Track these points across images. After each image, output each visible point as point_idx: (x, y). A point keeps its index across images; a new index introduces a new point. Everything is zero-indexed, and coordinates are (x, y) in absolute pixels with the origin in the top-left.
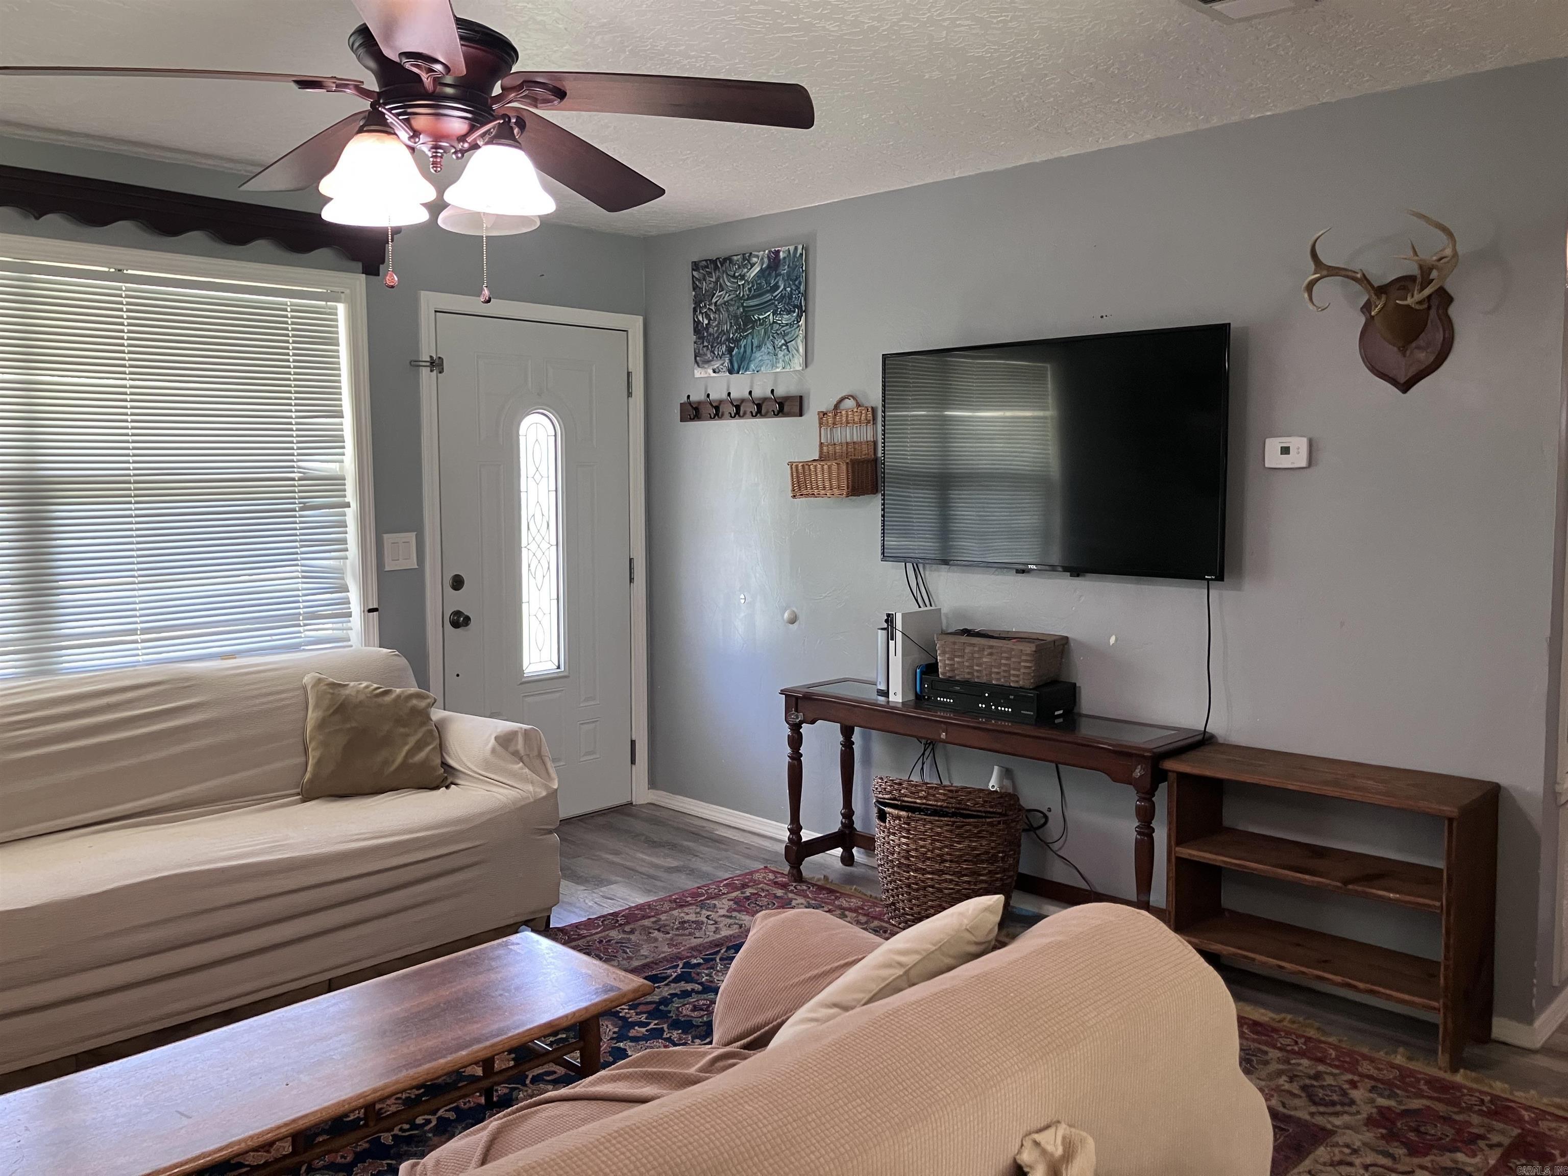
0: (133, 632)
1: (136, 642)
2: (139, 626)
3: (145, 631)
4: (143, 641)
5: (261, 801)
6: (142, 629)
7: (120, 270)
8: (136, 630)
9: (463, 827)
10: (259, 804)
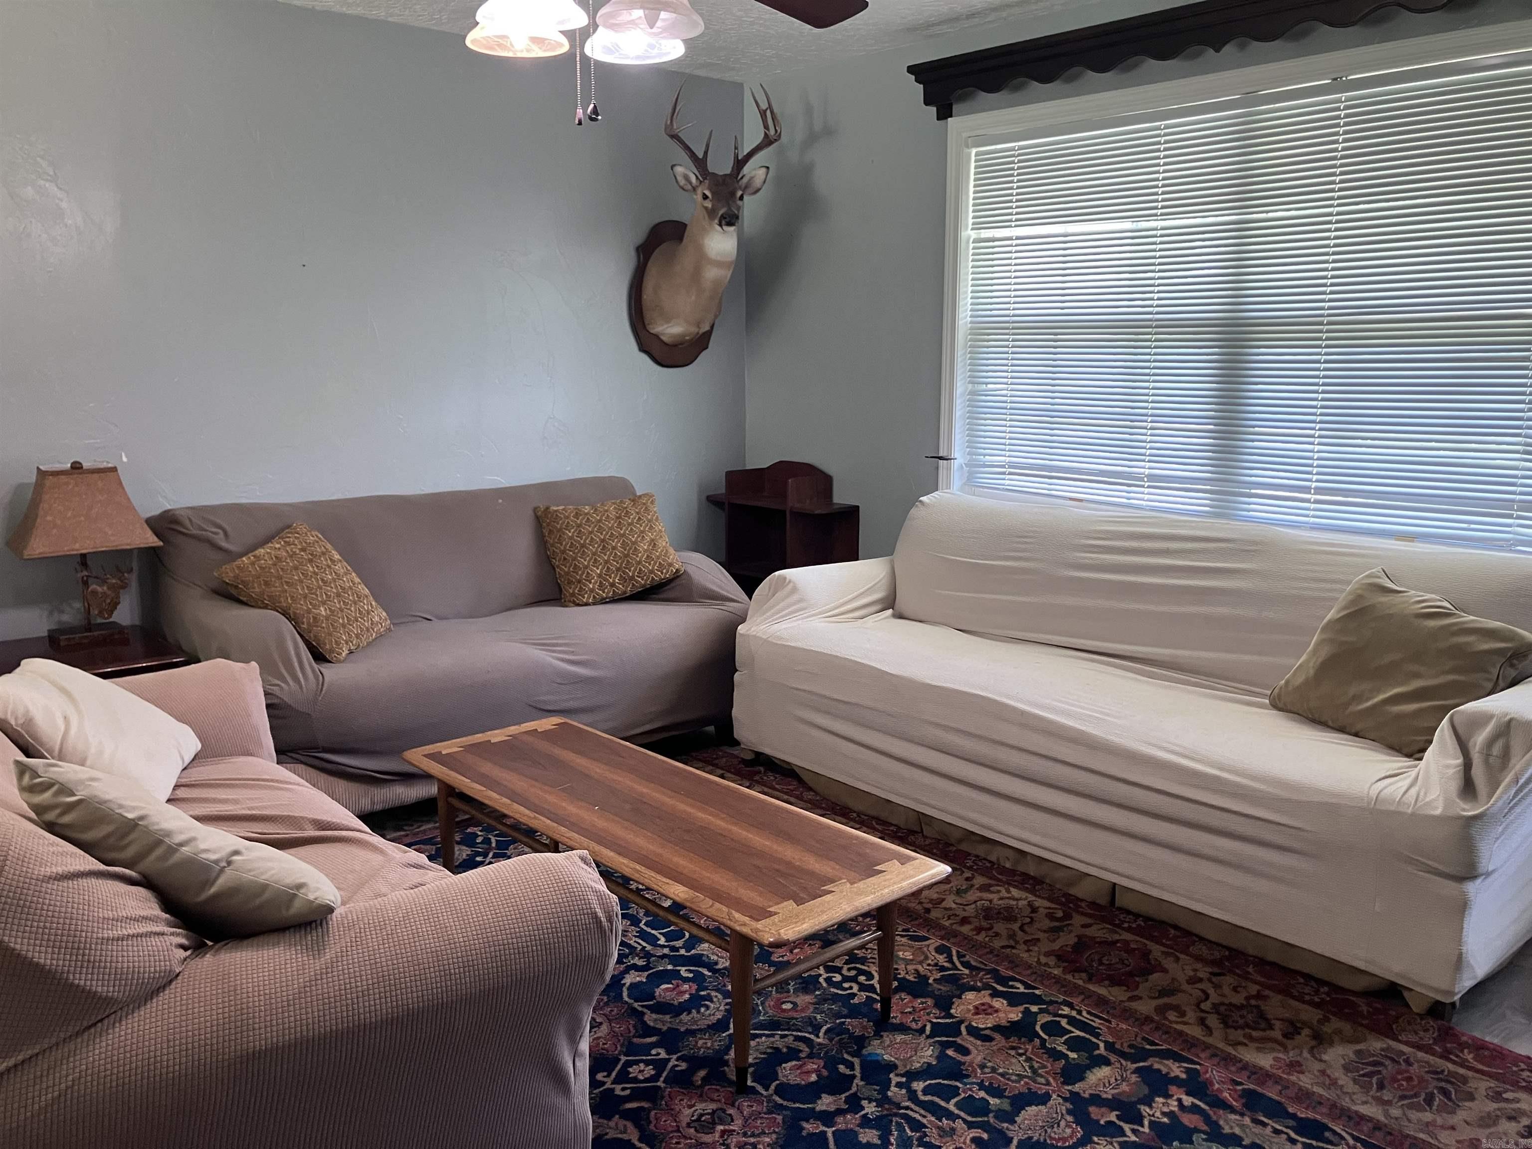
0: (1307, 490)
1: (1308, 501)
2: (1314, 485)
3: (1318, 491)
4: (1317, 502)
5: (1241, 692)
6: (1316, 488)
7: (1335, 79)
8: (1310, 488)
9: (1284, 794)
10: (1231, 692)
